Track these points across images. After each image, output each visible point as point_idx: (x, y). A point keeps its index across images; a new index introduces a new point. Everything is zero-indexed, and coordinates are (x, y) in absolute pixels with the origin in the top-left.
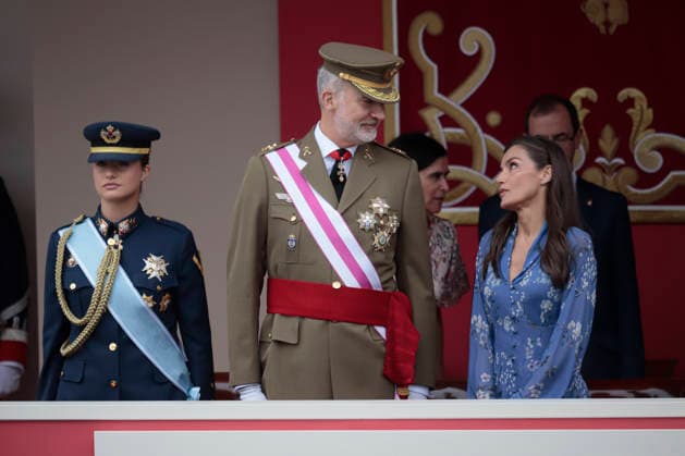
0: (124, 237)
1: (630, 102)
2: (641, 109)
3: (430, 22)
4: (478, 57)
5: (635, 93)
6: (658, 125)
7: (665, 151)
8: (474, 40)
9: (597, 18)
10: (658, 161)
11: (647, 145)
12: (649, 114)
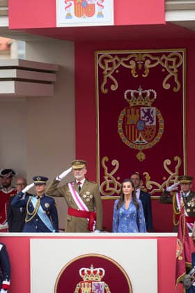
0: (41, 199)
1: (146, 175)
2: (148, 177)
3: (106, 159)
4: (115, 166)
5: (146, 173)
6: (151, 180)
7: (153, 185)
8: (115, 162)
9: (139, 158)
10: (151, 187)
11: (149, 184)
12: (149, 178)
